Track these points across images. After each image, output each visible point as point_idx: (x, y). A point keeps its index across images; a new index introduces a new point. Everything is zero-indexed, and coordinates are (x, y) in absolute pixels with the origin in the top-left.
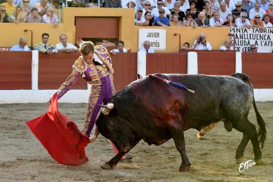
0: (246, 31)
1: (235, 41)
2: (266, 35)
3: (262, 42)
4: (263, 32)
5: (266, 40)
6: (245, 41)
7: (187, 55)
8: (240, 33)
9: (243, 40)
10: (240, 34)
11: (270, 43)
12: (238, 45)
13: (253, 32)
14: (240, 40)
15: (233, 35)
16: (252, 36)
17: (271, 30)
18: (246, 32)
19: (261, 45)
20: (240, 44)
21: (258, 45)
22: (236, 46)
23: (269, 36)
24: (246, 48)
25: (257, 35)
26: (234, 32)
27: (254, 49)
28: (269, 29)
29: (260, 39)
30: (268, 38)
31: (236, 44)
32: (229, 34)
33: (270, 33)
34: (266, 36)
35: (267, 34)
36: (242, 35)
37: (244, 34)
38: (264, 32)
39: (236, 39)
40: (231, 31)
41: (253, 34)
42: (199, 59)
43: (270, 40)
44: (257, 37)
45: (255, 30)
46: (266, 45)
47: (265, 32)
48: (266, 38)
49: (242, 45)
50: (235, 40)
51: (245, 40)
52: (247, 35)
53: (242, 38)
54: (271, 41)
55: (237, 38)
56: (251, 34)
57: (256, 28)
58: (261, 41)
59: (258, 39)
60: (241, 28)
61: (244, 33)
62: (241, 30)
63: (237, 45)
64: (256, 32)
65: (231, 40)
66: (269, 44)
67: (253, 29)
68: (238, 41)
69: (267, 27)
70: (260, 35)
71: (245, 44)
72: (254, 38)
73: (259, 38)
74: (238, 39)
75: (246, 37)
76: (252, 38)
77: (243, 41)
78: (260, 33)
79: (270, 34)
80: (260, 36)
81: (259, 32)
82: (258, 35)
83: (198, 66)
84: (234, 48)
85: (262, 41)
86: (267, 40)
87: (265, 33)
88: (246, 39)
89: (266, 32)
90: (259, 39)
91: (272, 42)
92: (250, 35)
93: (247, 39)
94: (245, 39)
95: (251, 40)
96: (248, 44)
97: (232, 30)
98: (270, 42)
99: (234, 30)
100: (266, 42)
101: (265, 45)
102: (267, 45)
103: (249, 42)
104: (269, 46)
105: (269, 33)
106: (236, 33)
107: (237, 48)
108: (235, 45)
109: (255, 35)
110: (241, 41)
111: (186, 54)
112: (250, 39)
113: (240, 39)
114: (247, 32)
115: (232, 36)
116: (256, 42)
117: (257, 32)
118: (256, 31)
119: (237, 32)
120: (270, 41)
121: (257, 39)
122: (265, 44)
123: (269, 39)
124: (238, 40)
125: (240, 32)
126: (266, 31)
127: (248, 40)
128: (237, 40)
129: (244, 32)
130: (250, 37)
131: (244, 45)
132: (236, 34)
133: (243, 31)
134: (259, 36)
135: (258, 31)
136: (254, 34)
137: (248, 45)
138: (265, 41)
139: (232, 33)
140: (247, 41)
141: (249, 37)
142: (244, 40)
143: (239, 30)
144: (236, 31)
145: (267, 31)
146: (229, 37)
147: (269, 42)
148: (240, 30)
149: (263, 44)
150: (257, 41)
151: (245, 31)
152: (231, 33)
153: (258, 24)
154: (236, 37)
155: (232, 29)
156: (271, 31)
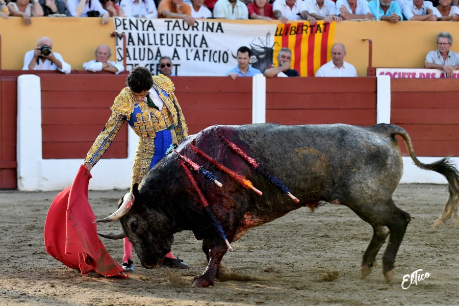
0: (152, 26)
1: (126, 51)
2: (196, 35)
3: (189, 51)
4: (191, 28)
5: (198, 48)
6: (149, 50)
7: (16, 82)
8: (138, 32)
9: (144, 47)
10: (138, 34)
11: (207, 54)
12: (135, 59)
13: (168, 29)
14: (139, 47)
15: (121, 36)
16: (164, 37)
17: (208, 23)
18: (150, 29)
19: (188, 59)
20: (137, 56)
21: (179, 59)
22: (128, 61)
23: (203, 38)
24: (152, 65)
25: (177, 35)
26: (125, 29)
27: (166, 67)
28: (203, 23)
29: (184, 46)
30: (202, 43)
31: (129, 56)
32: (114, 33)
33: (207, 31)
34: (196, 37)
35: (200, 33)
36: (143, 35)
37: (148, 34)
38: (193, 30)
39: (129, 44)
40: (117, 26)
41: (167, 35)
42: (45, 92)
43: (207, 46)
44: (177, 40)
45: (171, 25)
46: (197, 59)
47: (195, 29)
48: (198, 42)
49: (142, 58)
50: (127, 47)
51: (150, 47)
52: (155, 35)
53: (144, 43)
54: (208, 49)
55: (131, 43)
56: (163, 35)
57: (174, 21)
58: (187, 50)
59: (179, 46)
60: (141, 20)
61: (147, 32)
62: (140, 24)
63: (130, 59)
64: (173, 29)
65: (117, 47)
66: (204, 55)
67: (167, 23)
68: (134, 49)
69: (199, 18)
70: (184, 35)
71: (150, 57)
72: (170, 43)
73: (180, 43)
74: (134, 44)
75: (152, 41)
76: (164, 42)
77: (144, 49)
78: (183, 32)
79: (205, 33)
80: (184, 38)
81: (180, 29)
82: (179, 35)
83: (42, 108)
84: (125, 65)
85: (189, 49)
86: (201, 47)
87: (195, 32)
88: (151, 44)
89: (198, 30)
90: (182, 45)
91: (211, 51)
92: (161, 35)
93: (156, 44)
94: (149, 44)
95: (163, 46)
96: (157, 56)
97: (120, 25)
98: (207, 51)
99: (124, 24)
100: (197, 52)
101: (195, 59)
102: (199, 57)
103: (159, 51)
104: (204, 60)
105: (203, 30)
106: (129, 31)
107: (132, 65)
108: (128, 58)
109: (172, 35)
110: (140, 49)
111: (14, 79)
112: (161, 44)
113: (139, 45)
114: (154, 30)
115: (118, 39)
116: (175, 51)
117: (177, 29)
118: (175, 26)
119: (131, 29)
120: (206, 49)
121: (177, 45)
122: (195, 57)
123: (204, 46)
124: (134, 47)
125: (137, 28)
126: (196, 27)
127: (157, 46)
128: (130, 48)
129: (147, 30)
130: (161, 40)
131: (148, 59)
132: (130, 34)
133: (146, 27)
134: (181, 38)
135: (179, 26)
136: (170, 33)
137: (156, 59)
138: (195, 49)
139: (120, 30)
140: (154, 49)
141: (158, 41)
142: (147, 46)
143: (135, 23)
144: (127, 26)
145: (200, 27)
146: (113, 40)
147: (204, 51)
148: (137, 25)
149: (192, 55)
150: (178, 48)
151: (149, 26)
152: (116, 31)
153: (179, 12)
154: (129, 41)
155: (118, 22)
156: (208, 26)
